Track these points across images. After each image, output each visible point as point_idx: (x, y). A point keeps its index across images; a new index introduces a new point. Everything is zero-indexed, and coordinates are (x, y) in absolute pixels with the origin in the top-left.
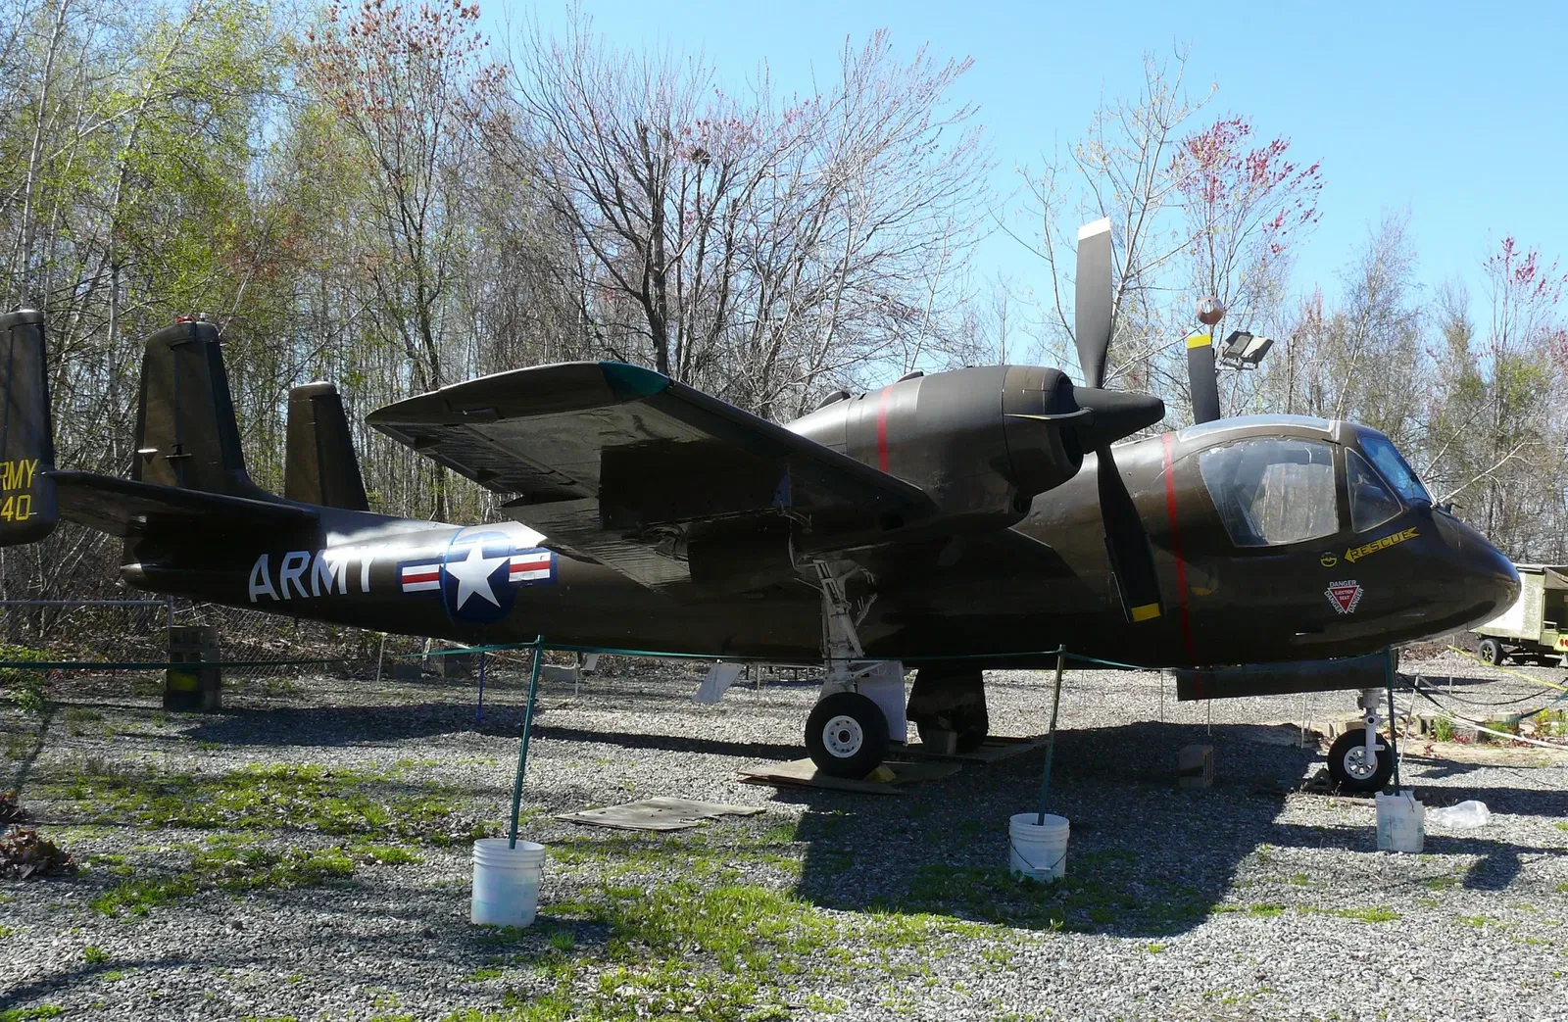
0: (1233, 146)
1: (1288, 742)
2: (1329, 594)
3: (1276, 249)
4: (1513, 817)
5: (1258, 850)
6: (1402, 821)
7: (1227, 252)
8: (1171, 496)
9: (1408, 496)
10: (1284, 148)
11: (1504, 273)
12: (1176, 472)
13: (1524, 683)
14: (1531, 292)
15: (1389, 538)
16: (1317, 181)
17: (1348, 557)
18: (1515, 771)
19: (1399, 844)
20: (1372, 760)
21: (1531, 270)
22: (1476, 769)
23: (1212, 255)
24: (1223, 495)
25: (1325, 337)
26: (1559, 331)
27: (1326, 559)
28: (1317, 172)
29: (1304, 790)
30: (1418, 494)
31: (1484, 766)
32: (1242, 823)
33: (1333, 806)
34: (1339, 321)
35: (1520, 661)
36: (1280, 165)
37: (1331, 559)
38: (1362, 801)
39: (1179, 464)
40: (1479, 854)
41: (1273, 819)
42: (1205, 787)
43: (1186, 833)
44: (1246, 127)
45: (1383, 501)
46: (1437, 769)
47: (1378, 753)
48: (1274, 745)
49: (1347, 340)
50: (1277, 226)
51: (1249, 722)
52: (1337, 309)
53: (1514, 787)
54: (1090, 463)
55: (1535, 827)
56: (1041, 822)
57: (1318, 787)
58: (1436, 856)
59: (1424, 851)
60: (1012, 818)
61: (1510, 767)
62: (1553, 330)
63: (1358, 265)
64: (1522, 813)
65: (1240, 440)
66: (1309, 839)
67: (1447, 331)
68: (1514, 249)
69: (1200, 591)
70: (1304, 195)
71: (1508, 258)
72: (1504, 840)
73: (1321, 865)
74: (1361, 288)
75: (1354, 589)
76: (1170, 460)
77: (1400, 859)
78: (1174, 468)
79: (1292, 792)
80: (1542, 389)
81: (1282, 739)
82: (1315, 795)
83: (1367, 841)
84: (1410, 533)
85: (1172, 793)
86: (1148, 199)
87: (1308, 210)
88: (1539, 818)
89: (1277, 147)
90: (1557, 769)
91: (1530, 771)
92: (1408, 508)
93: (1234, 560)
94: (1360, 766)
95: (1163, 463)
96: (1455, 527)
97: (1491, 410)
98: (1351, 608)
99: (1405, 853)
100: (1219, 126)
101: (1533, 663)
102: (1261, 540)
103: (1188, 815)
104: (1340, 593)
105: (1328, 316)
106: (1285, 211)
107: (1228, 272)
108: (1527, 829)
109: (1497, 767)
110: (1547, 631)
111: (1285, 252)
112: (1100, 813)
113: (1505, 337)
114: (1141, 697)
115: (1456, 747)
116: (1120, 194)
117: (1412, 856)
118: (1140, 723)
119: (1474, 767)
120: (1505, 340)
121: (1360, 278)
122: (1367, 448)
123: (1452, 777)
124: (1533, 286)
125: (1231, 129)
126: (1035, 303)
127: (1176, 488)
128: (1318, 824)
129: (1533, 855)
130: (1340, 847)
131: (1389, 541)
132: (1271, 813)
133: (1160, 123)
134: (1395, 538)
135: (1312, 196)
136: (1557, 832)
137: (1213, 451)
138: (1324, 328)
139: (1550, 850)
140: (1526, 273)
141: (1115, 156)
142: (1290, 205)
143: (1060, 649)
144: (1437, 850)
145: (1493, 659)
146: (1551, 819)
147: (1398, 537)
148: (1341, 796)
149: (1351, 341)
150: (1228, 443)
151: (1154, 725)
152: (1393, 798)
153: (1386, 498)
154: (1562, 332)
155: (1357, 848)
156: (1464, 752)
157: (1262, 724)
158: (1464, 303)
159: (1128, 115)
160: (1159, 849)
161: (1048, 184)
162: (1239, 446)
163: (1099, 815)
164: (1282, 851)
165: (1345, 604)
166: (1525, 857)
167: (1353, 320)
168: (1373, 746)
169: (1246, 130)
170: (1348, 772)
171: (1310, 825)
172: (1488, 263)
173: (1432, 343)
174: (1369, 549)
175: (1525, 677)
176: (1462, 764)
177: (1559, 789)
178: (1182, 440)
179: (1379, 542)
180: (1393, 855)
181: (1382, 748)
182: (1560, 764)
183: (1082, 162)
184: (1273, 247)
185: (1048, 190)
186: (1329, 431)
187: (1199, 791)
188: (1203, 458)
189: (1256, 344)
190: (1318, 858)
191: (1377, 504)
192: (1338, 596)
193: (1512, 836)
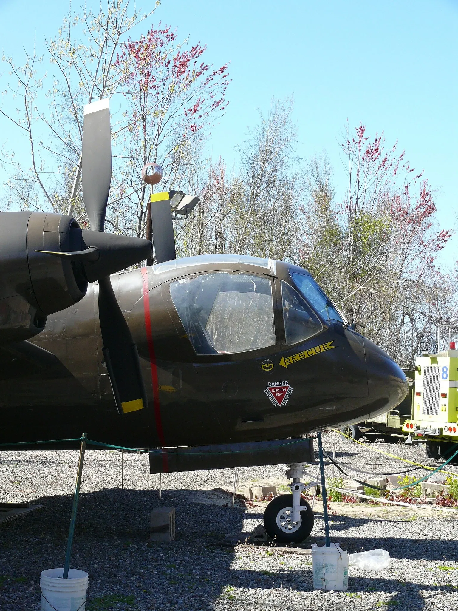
0: (162, 49)
1: (221, 503)
2: (267, 392)
3: (193, 128)
4: (405, 561)
5: (225, 591)
6: (332, 566)
7: (156, 129)
8: (148, 315)
9: (326, 318)
10: (201, 52)
11: (357, 152)
12: (152, 297)
13: (379, 456)
14: (376, 167)
15: (313, 349)
16: (225, 79)
17: (282, 363)
18: (395, 524)
19: (330, 584)
20: (298, 518)
21: (377, 150)
22: (366, 523)
23: (145, 132)
24: (187, 315)
25: (228, 196)
26: (396, 196)
27: (266, 365)
28: (225, 72)
29: (248, 542)
30: (333, 316)
31: (371, 521)
32: (206, 569)
33: (271, 554)
34: (238, 184)
35: (372, 439)
36: (198, 65)
37: (269, 365)
38: (292, 550)
39: (155, 292)
40: (390, 592)
41: (230, 566)
42: (170, 540)
43: (166, 579)
44: (173, 35)
45: (307, 321)
46: (338, 523)
47: (302, 513)
48: (211, 506)
49: (243, 199)
50: (195, 111)
51: (188, 488)
52: (236, 176)
53: (399, 537)
54: (93, 288)
55: (424, 569)
56: (66, 576)
57: (256, 539)
58: (359, 593)
59: (348, 590)
60: (42, 573)
61: (390, 521)
62: (391, 196)
63: (252, 143)
64: (411, 557)
65: (201, 273)
66: (260, 581)
67: (315, 194)
68: (365, 135)
69: (169, 388)
70: (215, 89)
71: (360, 141)
72: (405, 580)
73: (276, 603)
74: (255, 159)
75: (287, 388)
76: (147, 288)
77: (331, 596)
78: (150, 294)
79: (239, 544)
80: (384, 239)
81: (215, 501)
82: (257, 546)
83: (303, 582)
84: (328, 346)
85: (147, 546)
86: (105, 86)
87: (217, 100)
88: (425, 562)
89: (196, 51)
90: (425, 523)
91: (407, 524)
92: (327, 327)
93: (196, 365)
94: (288, 523)
95: (142, 290)
96: (361, 342)
97: (347, 254)
98: (284, 402)
99: (335, 591)
100: (152, 33)
101: (381, 440)
102: (212, 350)
103: (164, 564)
104: (276, 390)
105: (229, 180)
106: (201, 100)
107: (156, 145)
108: (419, 570)
109: (381, 521)
110: (392, 417)
111: (200, 131)
112: (95, 564)
113: (357, 199)
114: (102, 469)
115: (347, 506)
116: (84, 83)
117: (340, 593)
118: (105, 490)
119: (363, 521)
120: (357, 202)
121: (254, 152)
122: (296, 281)
123: (350, 530)
124: (379, 162)
125: (162, 37)
126: (16, 164)
127: (152, 309)
128: (264, 569)
129: (430, 591)
130: (287, 588)
131: (312, 352)
132: (226, 561)
133: (116, 28)
134: (317, 348)
135: (221, 90)
136: (441, 573)
137: (181, 282)
138: (226, 189)
139: (442, 588)
140: (373, 152)
141: (81, 52)
142: (206, 96)
143: (83, 437)
144: (358, 588)
145: (352, 437)
146: (434, 563)
147: (319, 349)
148: (276, 546)
149: (247, 199)
150: (193, 275)
151: (116, 491)
152: (324, 548)
153: (311, 319)
154: (398, 197)
155: (299, 588)
156: (353, 509)
157: (198, 489)
158: (328, 174)
159: (90, 20)
160: (149, 593)
161: (28, 72)
162: (201, 278)
163: (96, 566)
164: (243, 592)
165: (280, 399)
166: (425, 594)
167: (249, 184)
168: (298, 507)
169: (172, 38)
170: (280, 527)
171: (258, 570)
172: (346, 145)
173: (305, 203)
174: (297, 358)
175: (379, 451)
176: (355, 519)
177: (432, 538)
178: (157, 272)
179: (305, 353)
180: (326, 593)
181: (304, 508)
182: (425, 518)
183: (55, 56)
184: (191, 126)
185: (28, 76)
186: (269, 267)
187: (168, 544)
188: (173, 287)
189: (187, 200)
190: (272, 597)
191: (304, 323)
192: (274, 394)
193: (410, 576)
